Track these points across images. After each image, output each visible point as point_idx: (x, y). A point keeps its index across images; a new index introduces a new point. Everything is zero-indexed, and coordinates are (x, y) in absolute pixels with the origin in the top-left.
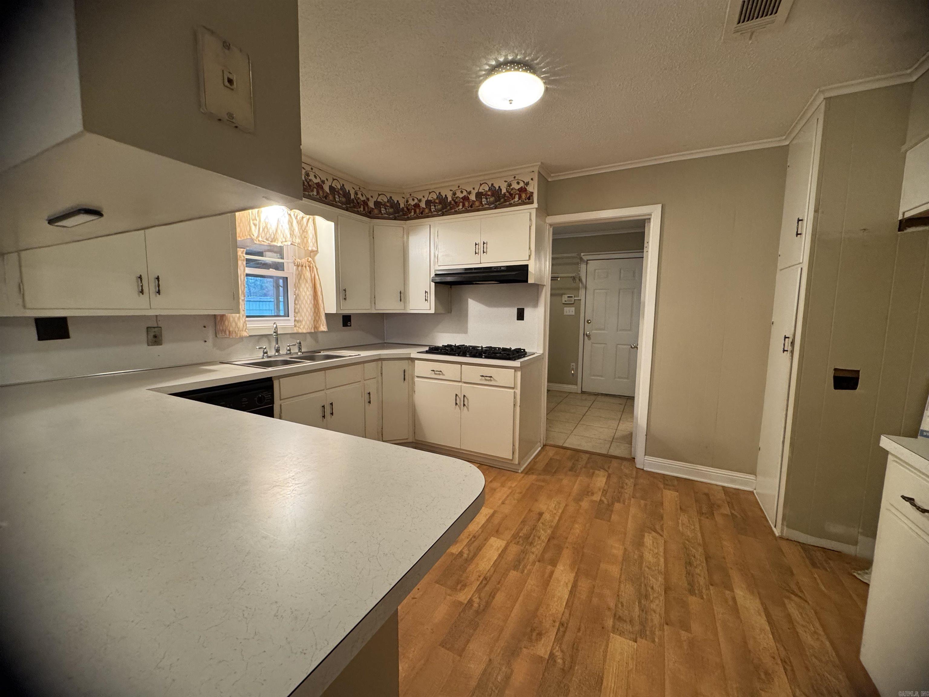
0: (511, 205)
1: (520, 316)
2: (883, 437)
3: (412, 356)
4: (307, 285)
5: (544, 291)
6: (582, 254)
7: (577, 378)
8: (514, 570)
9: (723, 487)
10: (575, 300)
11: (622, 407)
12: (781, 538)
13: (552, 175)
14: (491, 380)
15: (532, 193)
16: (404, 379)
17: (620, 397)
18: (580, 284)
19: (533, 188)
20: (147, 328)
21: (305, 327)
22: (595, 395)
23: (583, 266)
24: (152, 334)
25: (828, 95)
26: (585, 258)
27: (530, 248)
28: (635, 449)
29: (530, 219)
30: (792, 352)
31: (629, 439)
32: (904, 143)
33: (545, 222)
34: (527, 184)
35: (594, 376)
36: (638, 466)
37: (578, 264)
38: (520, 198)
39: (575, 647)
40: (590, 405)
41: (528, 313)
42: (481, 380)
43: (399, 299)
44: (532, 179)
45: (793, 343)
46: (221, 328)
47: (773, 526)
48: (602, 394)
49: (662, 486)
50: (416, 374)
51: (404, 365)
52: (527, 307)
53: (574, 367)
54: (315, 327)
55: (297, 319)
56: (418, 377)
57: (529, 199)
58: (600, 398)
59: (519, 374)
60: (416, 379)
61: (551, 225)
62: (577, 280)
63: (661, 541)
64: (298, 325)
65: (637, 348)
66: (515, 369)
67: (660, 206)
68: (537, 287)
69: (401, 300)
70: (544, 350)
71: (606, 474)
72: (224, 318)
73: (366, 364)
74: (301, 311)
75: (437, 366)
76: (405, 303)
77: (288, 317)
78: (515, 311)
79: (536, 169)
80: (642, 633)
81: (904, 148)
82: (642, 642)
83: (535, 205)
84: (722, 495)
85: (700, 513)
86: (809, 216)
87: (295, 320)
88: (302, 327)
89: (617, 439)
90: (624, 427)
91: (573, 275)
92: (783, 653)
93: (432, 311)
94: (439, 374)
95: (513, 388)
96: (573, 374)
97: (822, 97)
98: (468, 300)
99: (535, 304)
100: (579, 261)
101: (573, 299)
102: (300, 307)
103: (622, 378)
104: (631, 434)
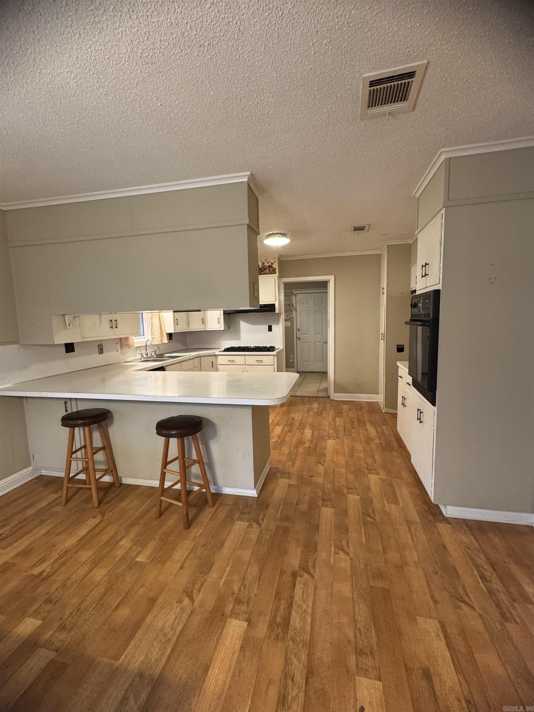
0: (265, 274)
1: (270, 329)
2: (397, 362)
3: (216, 354)
4: (157, 318)
5: (282, 315)
6: (293, 290)
7: (294, 364)
8: (289, 432)
9: (367, 402)
10: (290, 317)
11: (321, 377)
12: (385, 413)
13: (283, 258)
14: (261, 362)
15: (275, 268)
16: (213, 367)
17: (319, 372)
18: (293, 308)
19: (276, 266)
20: (98, 345)
21: (157, 342)
22: (305, 373)
23: (294, 297)
24: (100, 348)
25: (388, 244)
26: (295, 292)
27: (275, 295)
28: (330, 392)
29: (275, 282)
30: (384, 340)
31: (326, 390)
32: (410, 264)
33: (281, 281)
34: (273, 264)
35: (304, 362)
36: (331, 399)
37: (290, 296)
38: (269, 270)
39: (317, 444)
40: (303, 378)
41: (274, 327)
42: (256, 363)
43: (202, 322)
44: (275, 262)
45: (384, 336)
46: (126, 344)
47: (382, 410)
48: (309, 372)
49: (342, 404)
50: (219, 363)
51: (212, 359)
52: (273, 324)
53: (292, 357)
54: (162, 341)
55: (153, 337)
56: (220, 365)
57: (274, 271)
58: (307, 374)
59: (276, 358)
60: (219, 366)
61: (283, 282)
62: (291, 305)
63: (342, 419)
64: (153, 340)
65: (327, 343)
66: (274, 355)
67: (333, 276)
68: (279, 314)
69: (203, 323)
70: (283, 347)
71: (318, 403)
72: (128, 339)
73: (182, 363)
74: (154, 332)
75: (231, 358)
76: (205, 325)
77: (144, 335)
78: (266, 327)
79: (277, 257)
80: (337, 438)
81: (411, 266)
82: (337, 440)
83: (277, 274)
84: (366, 404)
85: (357, 410)
86: (385, 287)
87: (152, 338)
88: (155, 341)
89: (321, 390)
90: (323, 385)
91: (289, 303)
92: (379, 436)
93: (223, 329)
94: (233, 362)
95: (273, 365)
96: (292, 362)
97: (386, 245)
98: (240, 322)
99: (277, 322)
100: (291, 294)
101: (289, 317)
102: (154, 330)
103: (319, 362)
104: (327, 388)
